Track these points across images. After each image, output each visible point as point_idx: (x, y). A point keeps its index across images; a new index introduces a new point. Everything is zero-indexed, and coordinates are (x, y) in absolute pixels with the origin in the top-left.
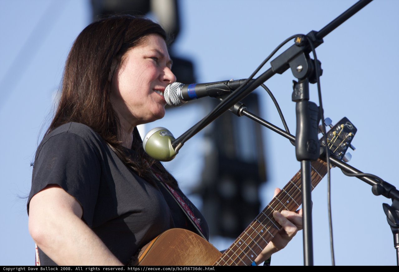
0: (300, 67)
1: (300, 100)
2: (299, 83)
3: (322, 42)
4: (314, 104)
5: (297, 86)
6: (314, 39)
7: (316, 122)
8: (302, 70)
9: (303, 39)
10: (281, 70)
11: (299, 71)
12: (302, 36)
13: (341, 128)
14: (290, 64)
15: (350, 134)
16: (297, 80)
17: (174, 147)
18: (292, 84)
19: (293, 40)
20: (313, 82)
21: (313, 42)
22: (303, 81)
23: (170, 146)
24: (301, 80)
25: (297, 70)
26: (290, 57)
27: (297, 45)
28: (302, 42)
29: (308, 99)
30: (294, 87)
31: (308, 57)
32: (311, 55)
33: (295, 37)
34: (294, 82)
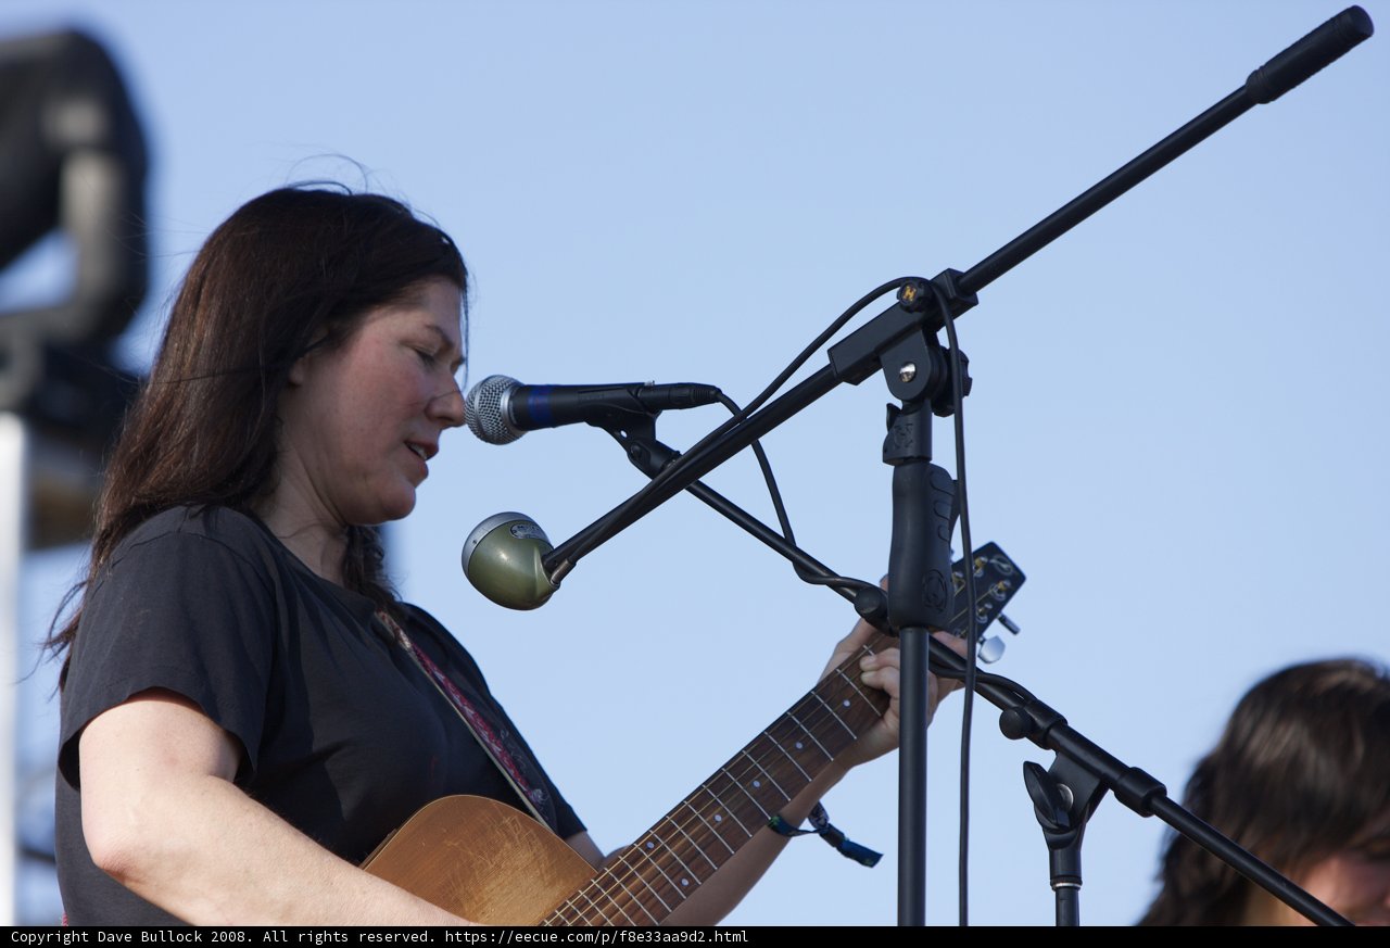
0: (910, 369)
1: (906, 460)
2: (905, 412)
3: (975, 302)
4: (942, 472)
5: (896, 424)
6: (952, 294)
7: (947, 524)
8: (914, 376)
9: (921, 292)
10: (856, 375)
11: (906, 379)
12: (920, 282)
14: (884, 357)
16: (899, 404)
17: (549, 570)
19: (894, 292)
20: (943, 413)
21: (949, 302)
22: (916, 407)
23: (538, 567)
24: (910, 403)
25: (901, 376)
26: (884, 338)
27: (902, 306)
28: (918, 299)
29: (930, 459)
30: (890, 424)
31: (932, 341)
32: (943, 337)
33: (901, 283)
34: (890, 407)
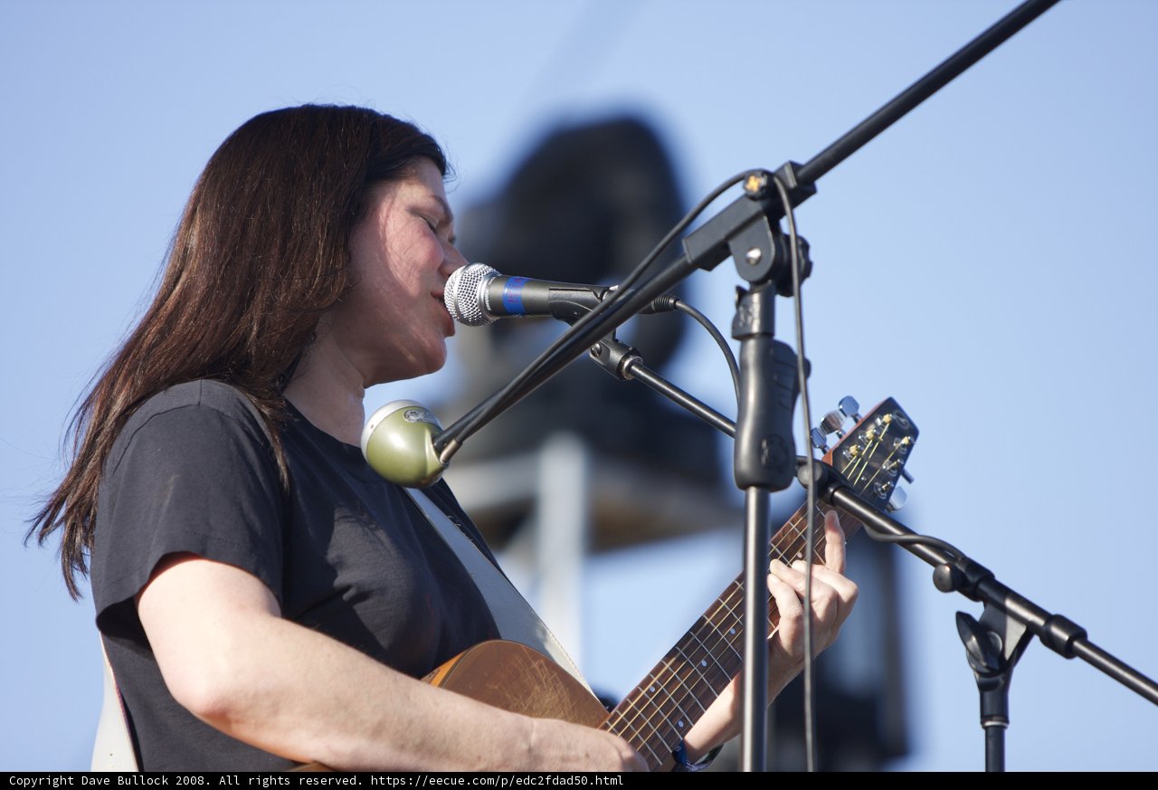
0: (755, 254)
1: (750, 336)
2: (751, 292)
3: (813, 192)
4: (785, 348)
5: (745, 300)
6: (792, 183)
7: (789, 394)
8: (759, 260)
9: (765, 181)
10: (709, 262)
11: (753, 262)
12: (764, 173)
13: (884, 424)
14: (732, 244)
15: (905, 441)
16: (746, 286)
17: (439, 450)
18: (735, 297)
19: (740, 184)
20: (786, 294)
21: (790, 192)
22: (760, 288)
24: (756, 284)
25: (748, 260)
26: (732, 227)
27: (748, 197)
28: (762, 188)
29: (773, 334)
30: (739, 303)
31: (775, 228)
32: (785, 224)
33: (743, 178)
34: (739, 289)
